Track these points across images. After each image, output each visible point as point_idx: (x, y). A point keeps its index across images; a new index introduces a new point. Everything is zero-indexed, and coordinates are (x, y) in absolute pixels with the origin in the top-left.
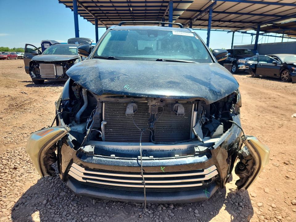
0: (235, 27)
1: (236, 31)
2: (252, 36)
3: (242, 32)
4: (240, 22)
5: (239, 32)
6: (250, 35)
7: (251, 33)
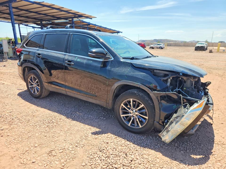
0: (20, 20)
1: (21, 23)
2: (33, 29)
3: (25, 25)
4: (27, 17)
5: (23, 24)
6: (32, 28)
7: (32, 26)
